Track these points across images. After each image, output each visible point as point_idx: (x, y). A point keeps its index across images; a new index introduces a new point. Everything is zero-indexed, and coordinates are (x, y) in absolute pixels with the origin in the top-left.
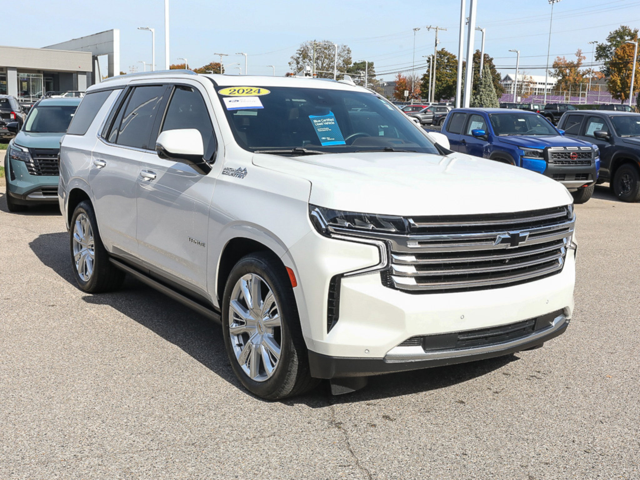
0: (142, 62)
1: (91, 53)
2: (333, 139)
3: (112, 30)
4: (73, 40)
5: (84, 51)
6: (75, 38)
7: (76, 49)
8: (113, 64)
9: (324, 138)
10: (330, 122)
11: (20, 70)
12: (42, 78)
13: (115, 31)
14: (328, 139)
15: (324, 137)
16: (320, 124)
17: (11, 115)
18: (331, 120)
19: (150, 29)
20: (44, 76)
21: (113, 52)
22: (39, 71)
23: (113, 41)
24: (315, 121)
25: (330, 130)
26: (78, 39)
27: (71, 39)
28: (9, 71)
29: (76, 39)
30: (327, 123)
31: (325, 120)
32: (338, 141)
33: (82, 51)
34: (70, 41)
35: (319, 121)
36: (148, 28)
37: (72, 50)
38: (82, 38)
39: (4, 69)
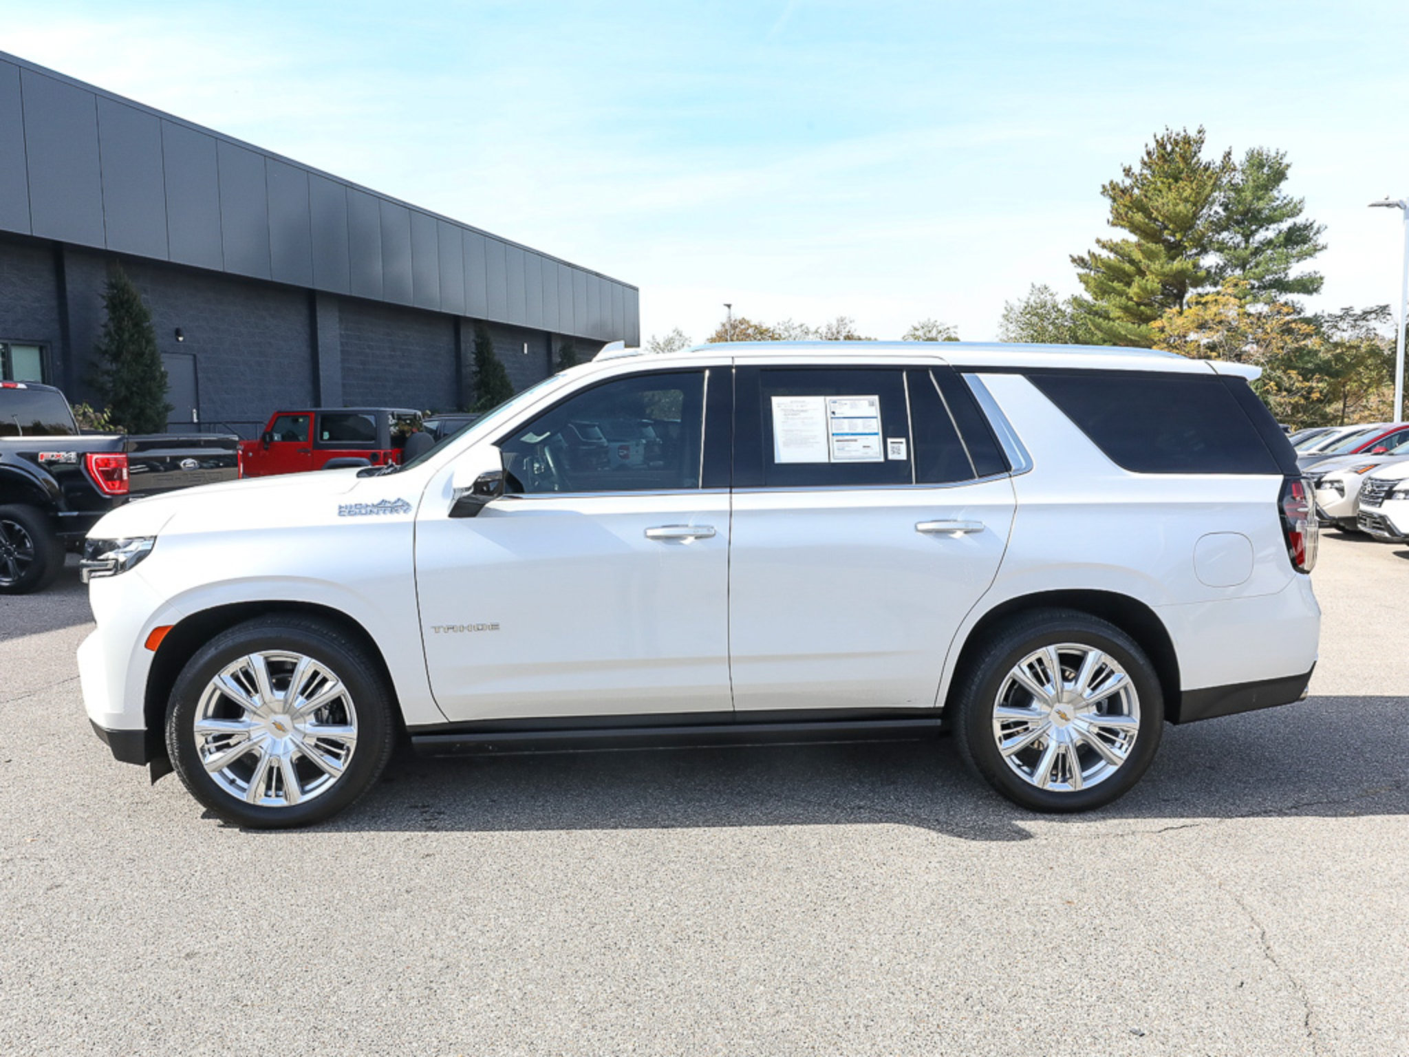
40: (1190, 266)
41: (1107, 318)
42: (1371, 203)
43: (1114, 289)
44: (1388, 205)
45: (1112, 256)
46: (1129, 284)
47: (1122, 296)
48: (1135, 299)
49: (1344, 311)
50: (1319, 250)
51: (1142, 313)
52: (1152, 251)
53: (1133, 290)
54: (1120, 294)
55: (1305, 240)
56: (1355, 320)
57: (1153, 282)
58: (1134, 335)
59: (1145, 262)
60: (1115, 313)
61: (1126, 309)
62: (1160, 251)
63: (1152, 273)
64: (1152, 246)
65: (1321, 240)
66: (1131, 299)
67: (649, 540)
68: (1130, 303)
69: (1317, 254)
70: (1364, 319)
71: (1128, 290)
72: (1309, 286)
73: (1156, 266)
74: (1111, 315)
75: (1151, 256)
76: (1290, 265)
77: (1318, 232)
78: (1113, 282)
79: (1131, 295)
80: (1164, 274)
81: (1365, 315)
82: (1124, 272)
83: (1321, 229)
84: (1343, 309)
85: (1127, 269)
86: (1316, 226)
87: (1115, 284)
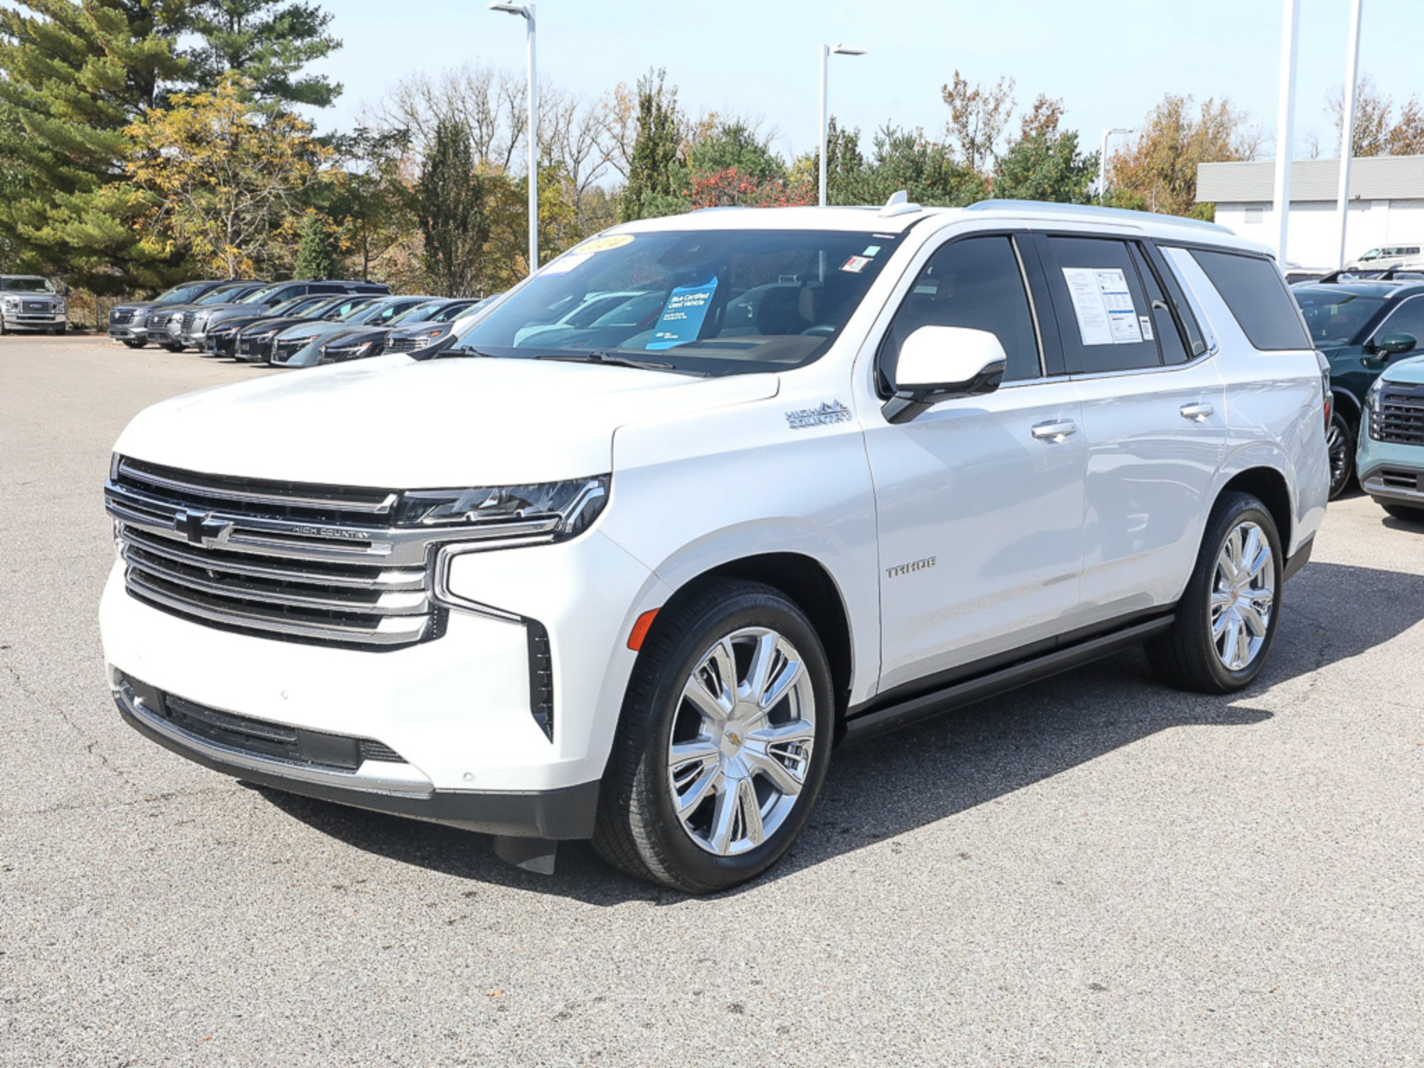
2: (676, 337)
9: (659, 335)
10: (699, 300)
14: (668, 335)
15: (661, 332)
16: (677, 305)
18: (703, 296)
24: (674, 299)
25: (686, 317)
30: (690, 304)
31: (691, 297)
35: (681, 298)
40: (164, 47)
41: (48, 115)
42: (494, 5)
43: (53, 68)
44: (512, 11)
45: (48, 19)
46: (78, 68)
47: (70, 83)
48: (89, 89)
49: (358, 132)
50: (334, 48)
51: (101, 111)
52: (111, 21)
53: (86, 75)
54: (67, 80)
55: (311, 32)
56: (374, 146)
57: (114, 67)
58: (92, 143)
59: (99, 34)
60: (58, 107)
61: (75, 103)
62: (122, 20)
63: (113, 51)
64: (111, 12)
65: (330, 31)
66: (82, 88)
67: (1036, 440)
68: (82, 95)
69: (330, 53)
70: (383, 145)
71: (77, 75)
72: (319, 94)
73: (119, 42)
74: (53, 110)
75: (108, 25)
76: (301, 64)
77: (323, 22)
78: (52, 58)
79: (83, 81)
80: (130, 56)
81: (383, 141)
82: (69, 46)
83: (328, 19)
84: (356, 129)
85: (73, 42)
86: (321, 13)
87: (57, 63)
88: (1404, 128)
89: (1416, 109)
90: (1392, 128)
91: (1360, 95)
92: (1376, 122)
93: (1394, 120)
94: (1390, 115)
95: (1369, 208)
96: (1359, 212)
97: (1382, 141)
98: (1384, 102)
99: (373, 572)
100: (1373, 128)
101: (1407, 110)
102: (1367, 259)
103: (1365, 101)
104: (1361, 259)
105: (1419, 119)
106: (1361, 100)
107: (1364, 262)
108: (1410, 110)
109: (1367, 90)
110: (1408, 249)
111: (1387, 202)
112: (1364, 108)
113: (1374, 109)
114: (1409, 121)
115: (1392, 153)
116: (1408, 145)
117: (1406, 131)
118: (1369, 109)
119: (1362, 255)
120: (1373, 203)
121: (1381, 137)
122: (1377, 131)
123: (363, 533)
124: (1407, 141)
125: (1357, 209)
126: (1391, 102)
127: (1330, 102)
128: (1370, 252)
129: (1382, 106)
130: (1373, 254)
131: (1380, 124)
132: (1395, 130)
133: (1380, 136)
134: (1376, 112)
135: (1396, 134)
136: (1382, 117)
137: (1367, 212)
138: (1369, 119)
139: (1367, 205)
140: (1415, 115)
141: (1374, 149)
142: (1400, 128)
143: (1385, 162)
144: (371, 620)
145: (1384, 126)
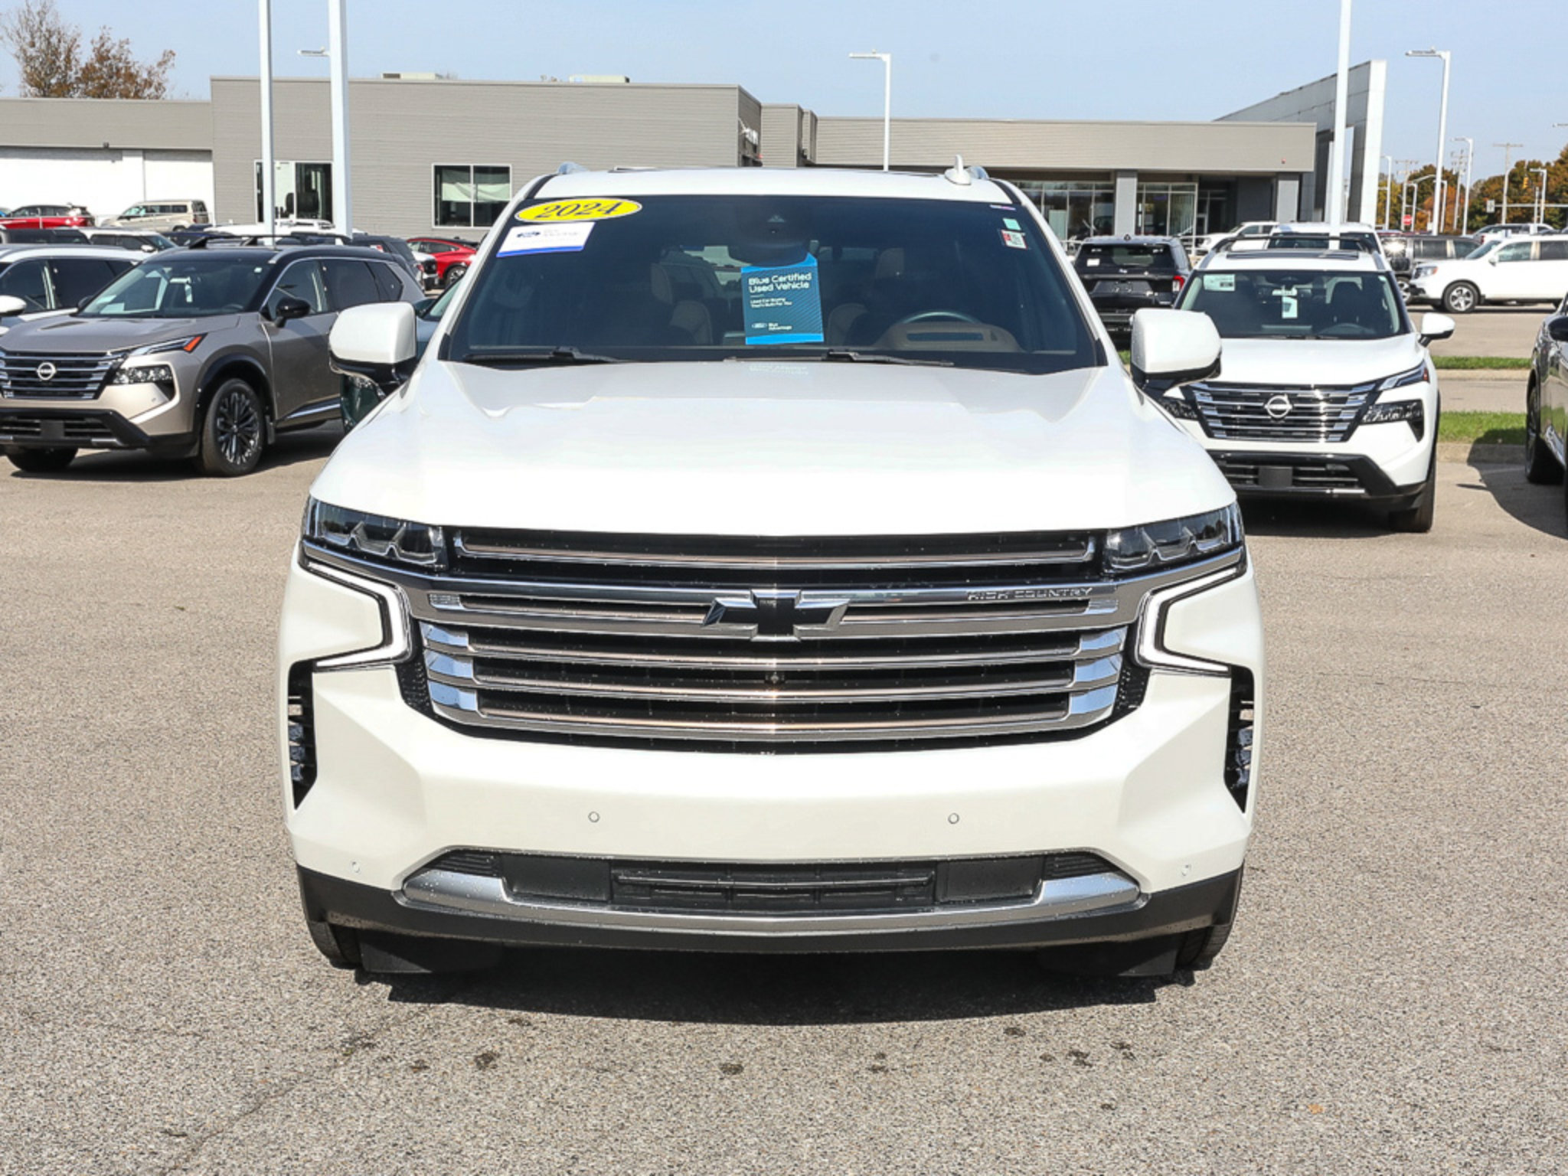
0: (1463, 140)
1: (1315, 124)
2: (789, 328)
3: (1368, 63)
4: (1282, 94)
5: (1304, 121)
6: (1286, 91)
7: (1287, 118)
8: (1363, 149)
9: (758, 326)
10: (797, 281)
11: (1143, 176)
12: (1196, 193)
13: (1373, 66)
14: (773, 327)
15: (758, 322)
16: (764, 289)
17: (1174, 283)
18: (802, 277)
19: (1437, 53)
20: (1200, 187)
21: (1365, 120)
22: (1189, 176)
23: (1367, 91)
24: (752, 281)
25: (790, 303)
26: (1293, 91)
27: (1276, 93)
28: (1119, 180)
29: (1288, 93)
30: (785, 287)
31: (781, 279)
32: (803, 332)
33: (1299, 120)
34: (1276, 98)
35: (766, 280)
36: (1433, 52)
37: (1276, 120)
38: (1301, 88)
39: (1112, 176)
88: (97, 65)
89: (108, 45)
90: (83, 66)
91: (41, 23)
92: (63, 57)
93: (85, 55)
94: (78, 50)
95: (121, 159)
96: (108, 163)
97: (73, 80)
98: (70, 33)
99: (1071, 639)
100: (61, 63)
101: (98, 46)
102: (128, 218)
103: (48, 31)
104: (121, 218)
105: (114, 57)
106: (44, 29)
107: (125, 221)
108: (103, 45)
109: (49, 18)
110: (174, 206)
111: (141, 153)
112: (48, 40)
113: (59, 41)
114: (102, 58)
115: (86, 94)
116: (104, 86)
117: (101, 69)
118: (54, 40)
119: (120, 213)
120: (124, 152)
121: (72, 75)
122: (66, 67)
123: (1075, 589)
124: (102, 81)
125: (106, 159)
126: (79, 35)
127: (6, 29)
128: (130, 209)
129: (68, 39)
130: (133, 213)
131: (68, 60)
132: (87, 68)
133: (70, 73)
134: (62, 45)
135: (88, 73)
136: (69, 51)
137: (118, 163)
138: (56, 53)
139: (117, 154)
140: (108, 51)
141: (63, 89)
142: (91, 65)
143: (78, 105)
144: (1058, 701)
145: (73, 62)
